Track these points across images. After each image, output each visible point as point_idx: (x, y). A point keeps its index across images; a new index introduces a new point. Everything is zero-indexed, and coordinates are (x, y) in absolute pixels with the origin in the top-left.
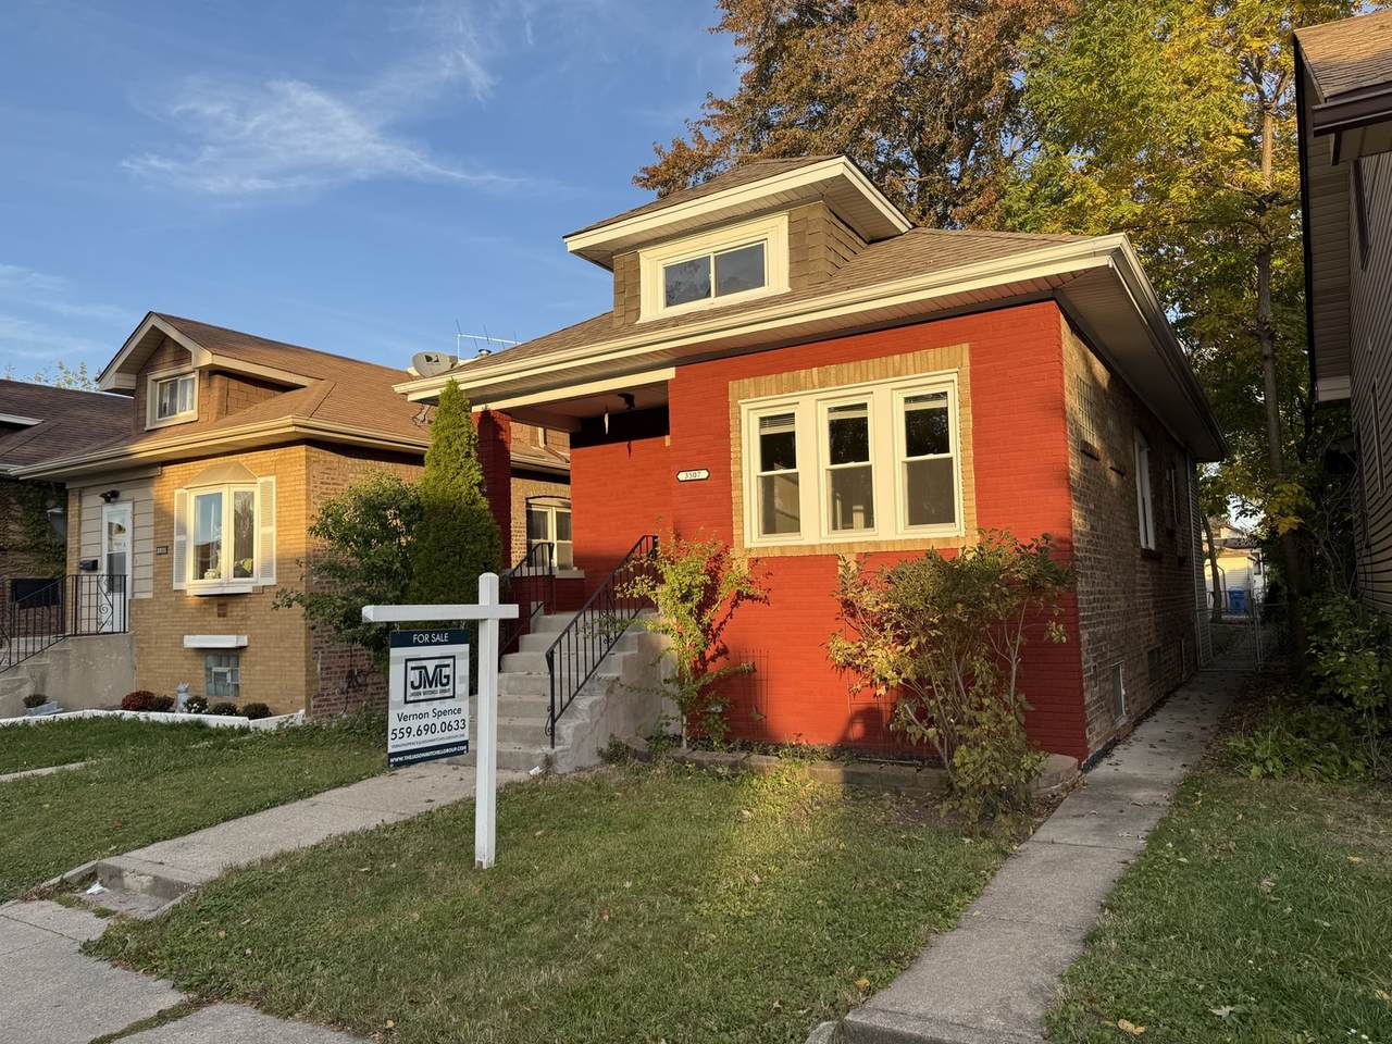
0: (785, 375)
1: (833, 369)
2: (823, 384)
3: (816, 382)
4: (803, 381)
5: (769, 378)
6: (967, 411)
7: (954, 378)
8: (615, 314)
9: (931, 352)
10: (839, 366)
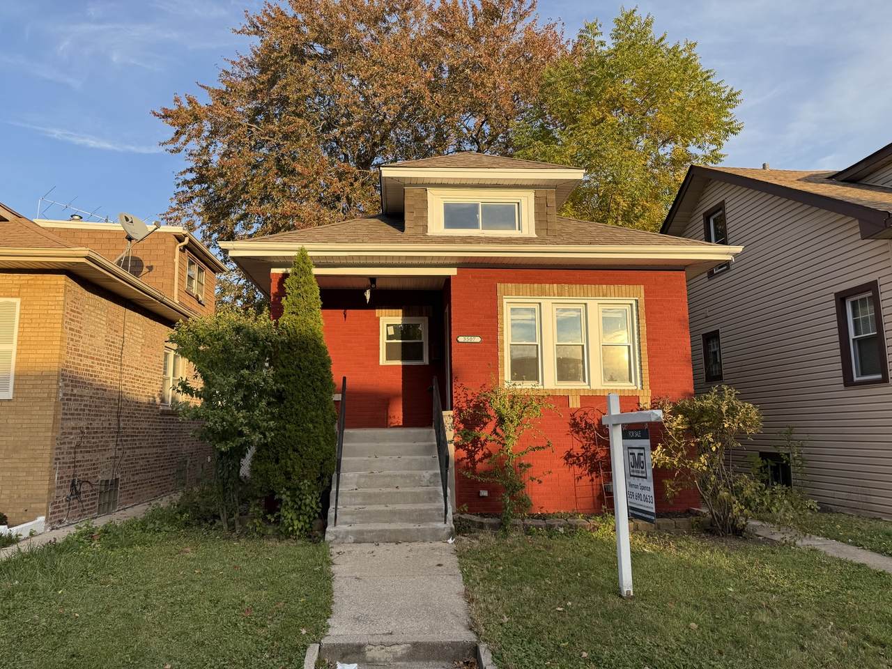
0: (536, 285)
1: (566, 287)
2: (560, 294)
3: (556, 292)
4: (547, 290)
5: (525, 285)
6: (643, 322)
7: (634, 302)
8: (406, 225)
9: (624, 287)
10: (570, 286)
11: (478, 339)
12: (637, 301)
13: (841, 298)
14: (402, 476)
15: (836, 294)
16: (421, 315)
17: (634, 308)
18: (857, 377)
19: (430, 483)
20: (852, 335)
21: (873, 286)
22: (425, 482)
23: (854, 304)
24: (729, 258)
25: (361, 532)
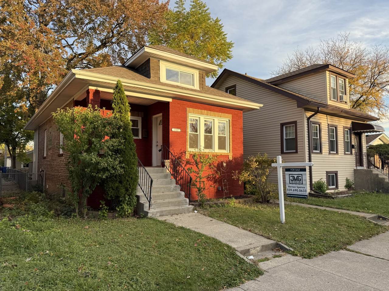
5: (196, 109)
6: (231, 128)
7: (228, 120)
8: (151, 75)
9: (226, 114)
10: (210, 112)
11: (179, 130)
12: (229, 120)
13: (282, 125)
14: (163, 188)
15: (281, 124)
16: (138, 116)
17: (228, 123)
18: (285, 151)
19: (174, 190)
20: (285, 137)
21: (295, 123)
22: (172, 190)
23: (286, 127)
24: (258, 108)
25: (162, 212)
